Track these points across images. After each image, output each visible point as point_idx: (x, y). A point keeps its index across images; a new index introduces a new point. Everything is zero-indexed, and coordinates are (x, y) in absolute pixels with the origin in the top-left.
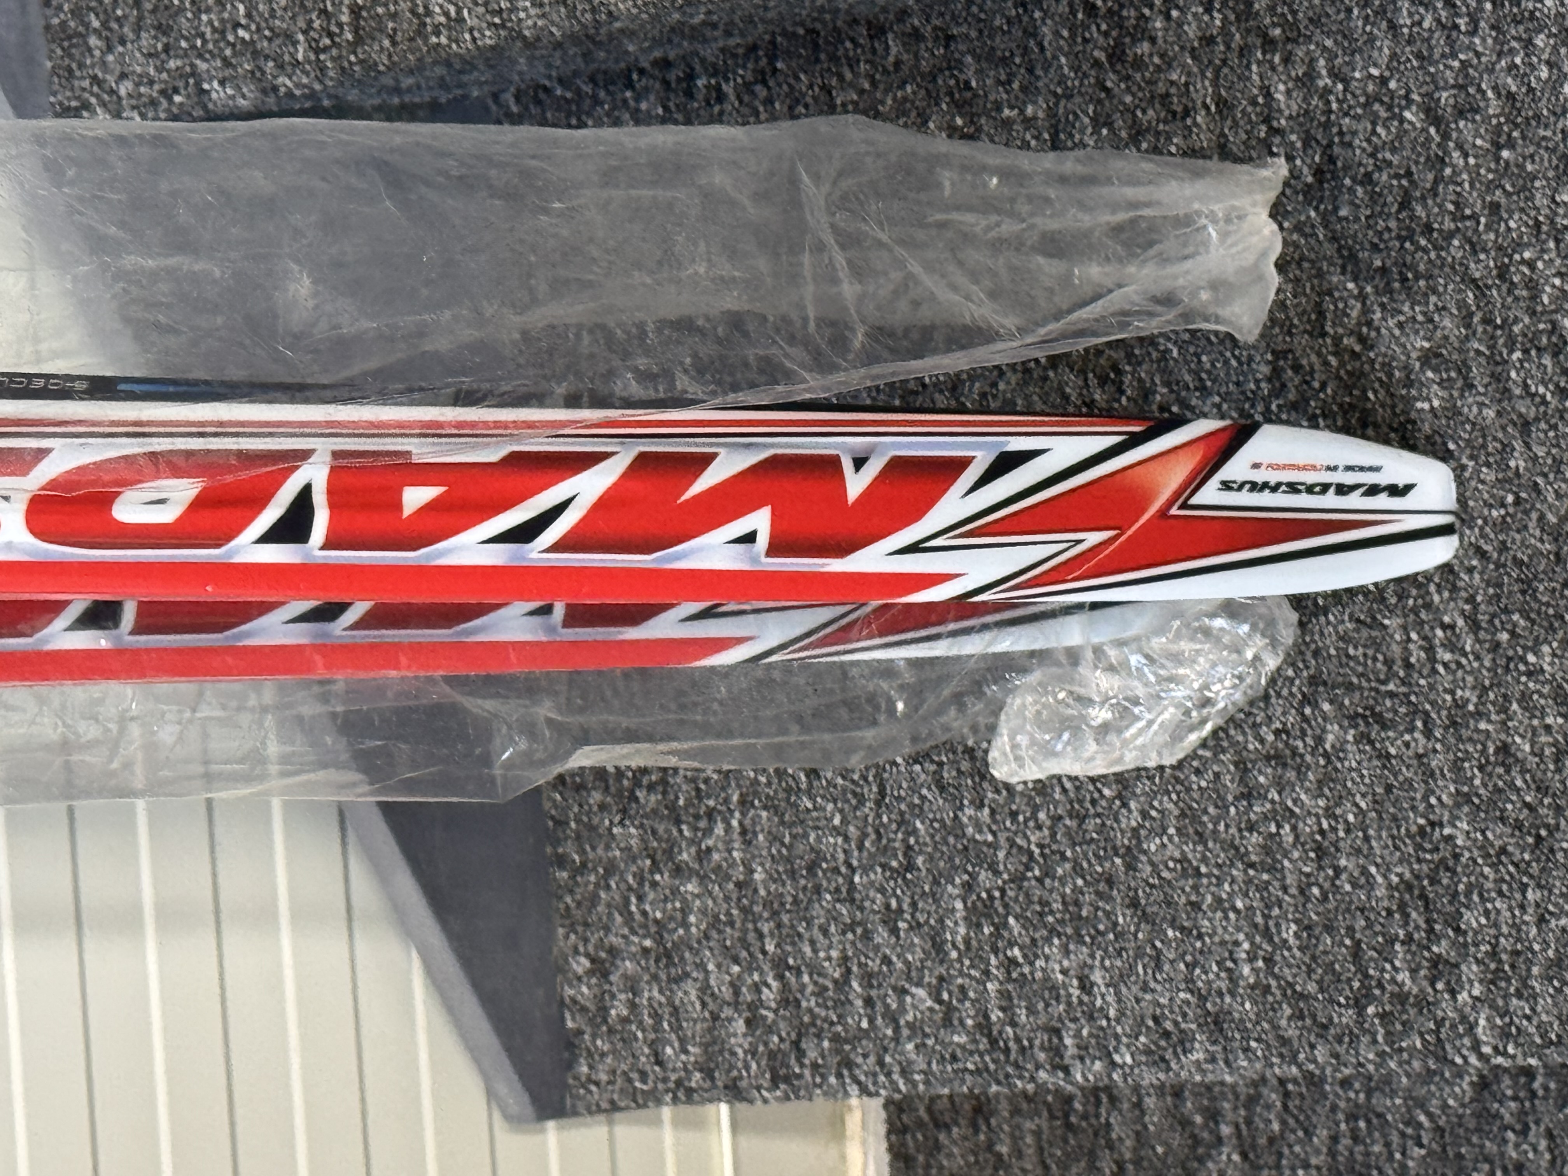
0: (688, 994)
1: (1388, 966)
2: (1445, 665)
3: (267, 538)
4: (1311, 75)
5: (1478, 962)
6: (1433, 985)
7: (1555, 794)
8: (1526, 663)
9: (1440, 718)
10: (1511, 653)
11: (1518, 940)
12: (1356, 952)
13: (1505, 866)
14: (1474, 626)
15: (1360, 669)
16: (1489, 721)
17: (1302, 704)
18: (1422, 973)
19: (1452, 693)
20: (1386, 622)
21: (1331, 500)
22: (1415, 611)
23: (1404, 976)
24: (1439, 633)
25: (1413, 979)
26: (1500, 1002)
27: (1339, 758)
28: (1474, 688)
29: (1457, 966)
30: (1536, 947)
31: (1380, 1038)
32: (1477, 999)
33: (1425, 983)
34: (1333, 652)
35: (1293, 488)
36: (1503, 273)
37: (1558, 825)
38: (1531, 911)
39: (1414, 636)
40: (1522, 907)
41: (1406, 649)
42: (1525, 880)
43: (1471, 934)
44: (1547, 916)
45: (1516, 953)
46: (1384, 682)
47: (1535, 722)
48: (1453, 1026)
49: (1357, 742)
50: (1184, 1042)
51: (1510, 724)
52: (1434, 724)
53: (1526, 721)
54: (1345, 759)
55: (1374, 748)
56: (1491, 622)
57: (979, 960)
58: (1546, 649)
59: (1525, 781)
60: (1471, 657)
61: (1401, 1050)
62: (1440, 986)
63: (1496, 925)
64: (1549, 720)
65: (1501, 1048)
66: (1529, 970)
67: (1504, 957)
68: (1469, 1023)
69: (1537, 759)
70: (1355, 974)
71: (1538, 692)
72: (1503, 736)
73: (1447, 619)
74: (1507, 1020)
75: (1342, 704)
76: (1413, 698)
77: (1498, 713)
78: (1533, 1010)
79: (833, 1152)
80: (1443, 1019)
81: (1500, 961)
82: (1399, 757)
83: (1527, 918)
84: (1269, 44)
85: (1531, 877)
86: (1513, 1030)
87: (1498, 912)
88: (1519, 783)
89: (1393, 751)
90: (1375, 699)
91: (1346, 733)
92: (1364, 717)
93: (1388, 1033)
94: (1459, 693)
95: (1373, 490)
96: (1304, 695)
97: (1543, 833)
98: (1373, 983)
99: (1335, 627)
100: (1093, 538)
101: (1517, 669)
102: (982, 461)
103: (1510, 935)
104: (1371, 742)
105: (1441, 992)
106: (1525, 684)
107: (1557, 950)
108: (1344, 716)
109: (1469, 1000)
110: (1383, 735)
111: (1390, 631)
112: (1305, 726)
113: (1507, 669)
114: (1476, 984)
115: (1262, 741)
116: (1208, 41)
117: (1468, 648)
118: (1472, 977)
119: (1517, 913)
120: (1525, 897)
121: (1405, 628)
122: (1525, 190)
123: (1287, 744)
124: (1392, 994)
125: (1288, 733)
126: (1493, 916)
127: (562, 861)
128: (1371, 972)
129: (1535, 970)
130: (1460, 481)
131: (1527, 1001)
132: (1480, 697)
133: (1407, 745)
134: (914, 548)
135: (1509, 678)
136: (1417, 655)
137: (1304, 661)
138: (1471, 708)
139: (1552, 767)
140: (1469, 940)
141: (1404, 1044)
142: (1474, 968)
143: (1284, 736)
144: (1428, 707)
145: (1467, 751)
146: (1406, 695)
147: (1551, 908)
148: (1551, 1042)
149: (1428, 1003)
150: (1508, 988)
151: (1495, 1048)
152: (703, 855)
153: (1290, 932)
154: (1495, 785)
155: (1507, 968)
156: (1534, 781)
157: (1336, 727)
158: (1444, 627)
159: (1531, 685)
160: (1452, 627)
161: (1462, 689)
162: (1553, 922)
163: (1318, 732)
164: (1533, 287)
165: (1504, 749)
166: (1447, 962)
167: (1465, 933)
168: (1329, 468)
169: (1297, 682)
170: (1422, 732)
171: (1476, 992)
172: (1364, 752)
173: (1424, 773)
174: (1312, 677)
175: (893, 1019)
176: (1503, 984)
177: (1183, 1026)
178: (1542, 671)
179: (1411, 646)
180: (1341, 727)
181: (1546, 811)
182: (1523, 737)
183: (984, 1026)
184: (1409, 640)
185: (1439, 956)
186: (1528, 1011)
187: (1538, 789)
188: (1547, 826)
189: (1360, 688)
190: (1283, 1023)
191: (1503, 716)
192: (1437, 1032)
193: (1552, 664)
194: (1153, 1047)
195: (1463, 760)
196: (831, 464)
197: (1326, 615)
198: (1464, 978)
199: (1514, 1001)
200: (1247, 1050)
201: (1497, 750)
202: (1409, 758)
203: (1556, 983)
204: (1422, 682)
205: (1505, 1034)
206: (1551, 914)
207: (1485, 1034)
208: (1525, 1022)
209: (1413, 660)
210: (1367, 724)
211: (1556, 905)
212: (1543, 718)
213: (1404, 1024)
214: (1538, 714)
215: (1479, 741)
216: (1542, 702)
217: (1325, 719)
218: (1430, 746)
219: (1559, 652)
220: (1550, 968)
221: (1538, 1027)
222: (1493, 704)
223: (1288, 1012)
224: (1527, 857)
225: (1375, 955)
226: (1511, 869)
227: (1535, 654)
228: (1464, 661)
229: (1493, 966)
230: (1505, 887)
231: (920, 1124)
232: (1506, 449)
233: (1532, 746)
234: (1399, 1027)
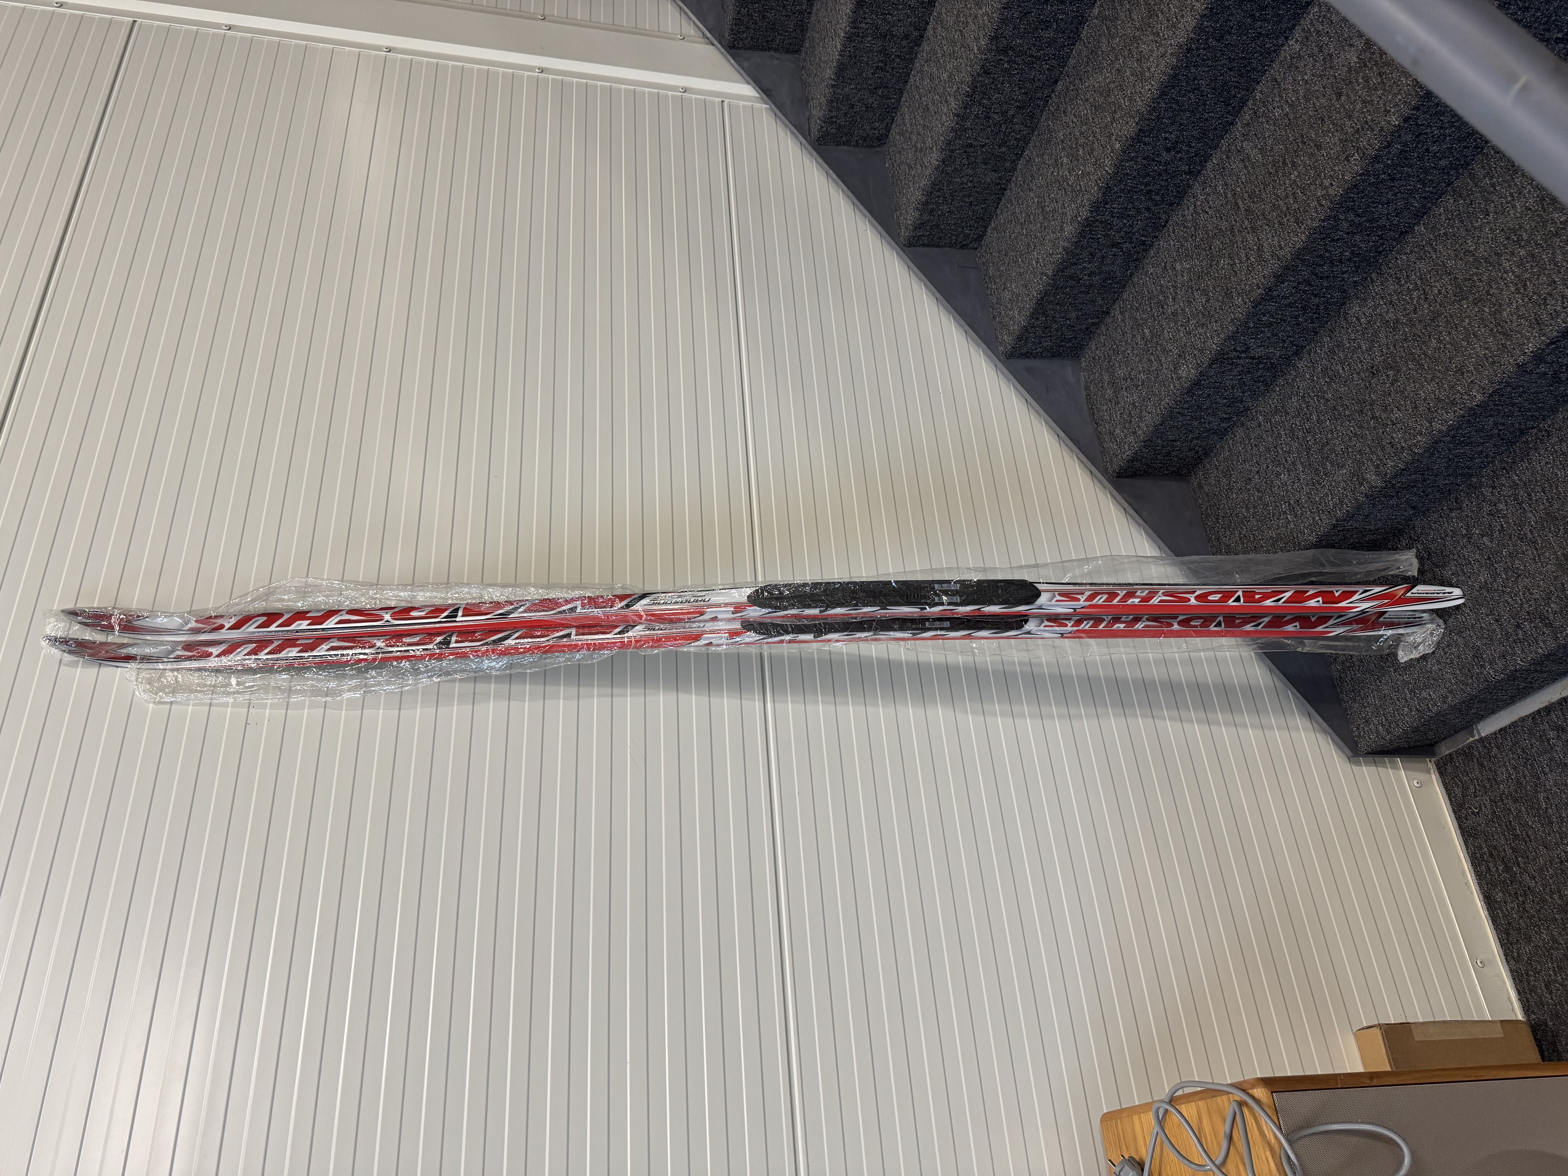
0: (1372, 726)
1: (1474, 670)
3: (1233, 601)
4: (1423, 541)
12: (1469, 670)
14: (1471, 611)
21: (1435, 595)
23: (1477, 670)
35: (1427, 593)
36: (1459, 556)
50: (1447, 697)
57: (1413, 699)
79: (1428, 776)
84: (1415, 540)
95: (1445, 593)
100: (1386, 601)
102: (1361, 591)
116: (1407, 545)
122: (1459, 542)
127: (1348, 714)
128: (1472, 672)
130: (1462, 589)
134: (1351, 603)
136: (1464, 619)
152: (1368, 703)
153: (1458, 672)
164: (1464, 556)
165: (1481, 627)
175: (1403, 715)
177: (1446, 695)
183: (1417, 709)
194: (1443, 701)
196: (1332, 592)
205: (1495, 672)
225: (1472, 669)
231: (1442, 766)
232: (1468, 582)
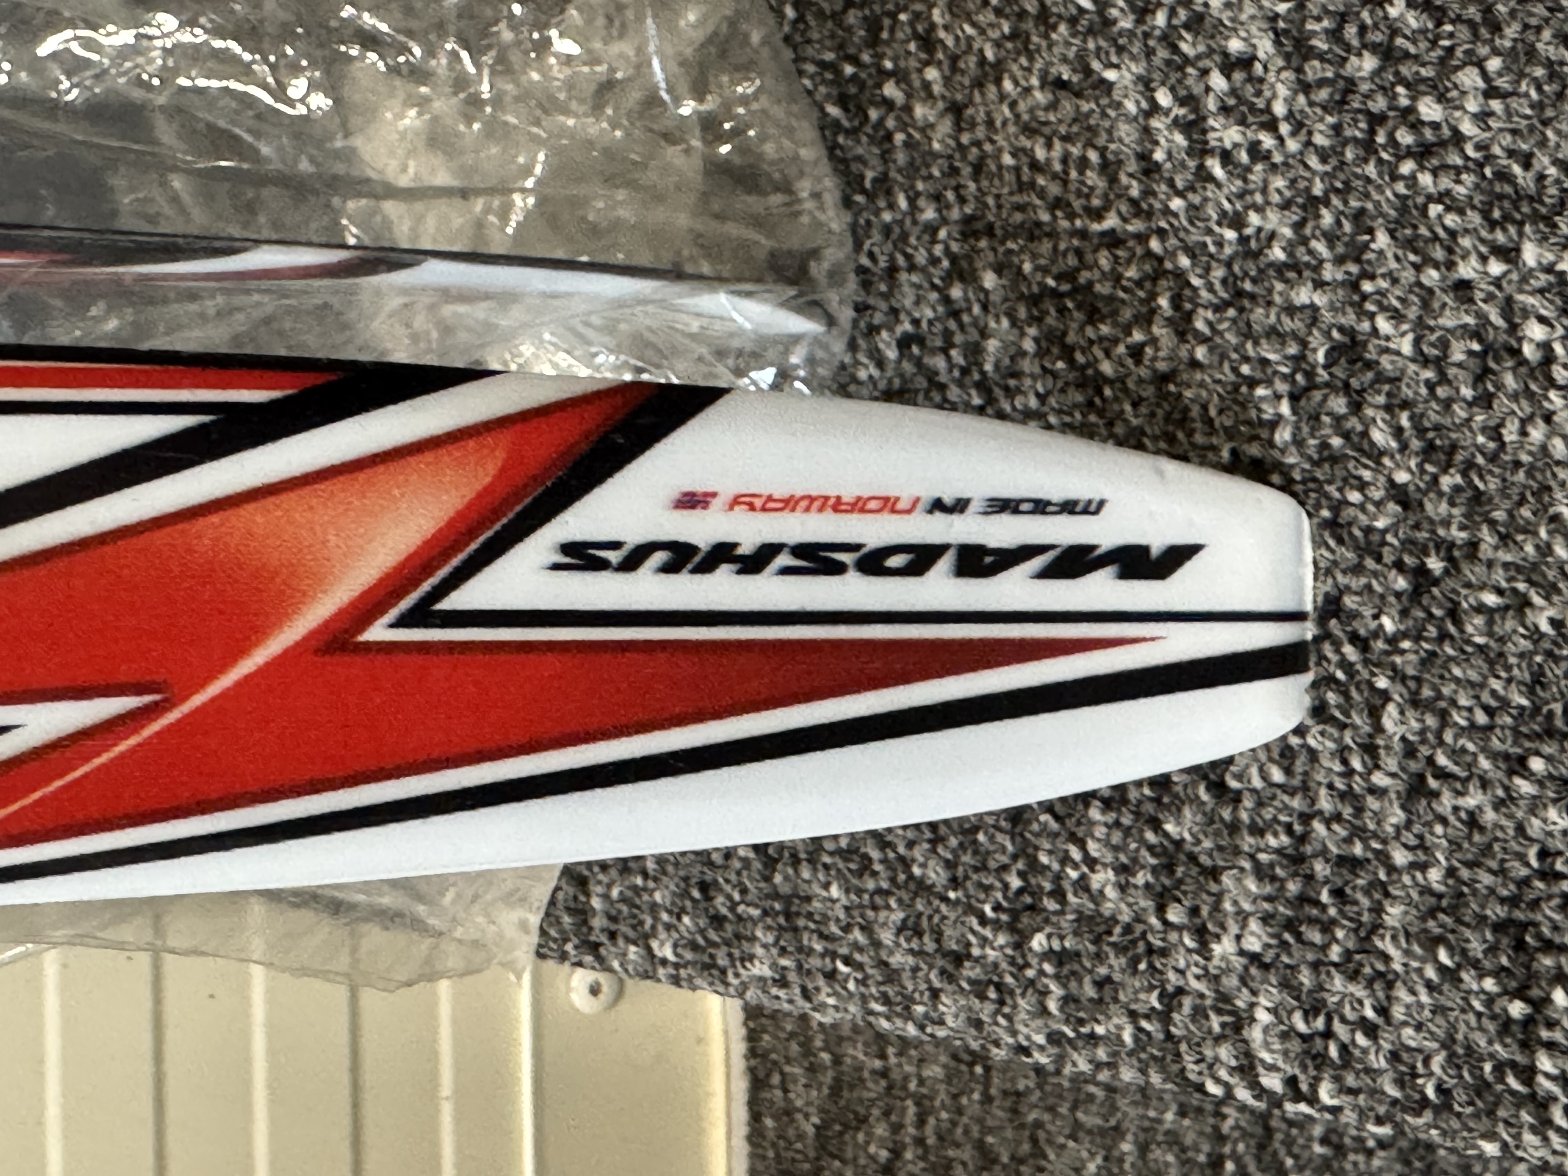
1: (1076, 854)
2: (1226, 157)
5: (1261, 873)
6: (1161, 910)
7: (1469, 466)
8: (1416, 125)
9: (1211, 289)
10: (1379, 104)
11: (1358, 832)
13: (1337, 646)
14: (1297, 50)
15: (1054, 189)
16: (1319, 284)
17: (948, 278)
18: (1141, 878)
19: (1237, 222)
20: (1111, 75)
21: (938, 589)
22: (1169, 39)
23: (1103, 878)
24: (1218, 81)
25: (1123, 888)
26: (1306, 978)
27: (1007, 389)
28: (1286, 206)
29: (1214, 873)
30: (1400, 857)
31: (1053, 1006)
32: (1254, 958)
33: (1146, 903)
34: (1008, 160)
37: (1473, 545)
38: (1391, 763)
39: (1164, 98)
40: (1370, 749)
41: (1147, 131)
42: (1382, 683)
43: (1248, 802)
44: (1433, 783)
45: (1351, 864)
46: (1098, 215)
47: (1431, 276)
48: (1199, 1013)
49: (1041, 353)
51: (1367, 287)
52: (1194, 300)
53: (1408, 276)
54: (1019, 391)
55: (1071, 362)
56: (1335, 35)
58: (1469, 78)
59: (1398, 432)
60: (1284, 129)
61: (1092, 1037)
62: (1175, 914)
63: (1306, 789)
64: (1466, 270)
65: (1304, 1087)
66: (1378, 910)
67: (1320, 868)
68: (1234, 1013)
69: (1429, 374)
70: (1015, 857)
71: (1442, 197)
72: (1349, 319)
73: (1235, 45)
74: (1320, 1023)
75: (1020, 269)
76: (1155, 245)
77: (1340, 261)
78: (1383, 1011)
80: (1180, 991)
81: (1310, 878)
82: (1119, 382)
83: (1379, 779)
85: (1398, 675)
86: (1333, 1051)
87: (1313, 755)
88: (1380, 436)
89: (1107, 368)
90: (1079, 253)
91: (1023, 334)
92: (1055, 294)
93: (1067, 1000)
94: (1254, 219)
96: (954, 259)
97: (1435, 564)
98: (1047, 886)
99: (1013, 105)
101: (1392, 141)
103: (1337, 817)
104: (1068, 353)
105: (1179, 928)
106: (1411, 180)
107: (1451, 872)
108: (1021, 297)
109: (1238, 962)
110: (1090, 332)
111: (1116, 95)
112: (952, 325)
113: (1368, 147)
114: (1254, 925)
115: (880, 363)
117: (1279, 109)
118: (1247, 906)
119: (1356, 764)
120: (1379, 729)
121: (1146, 85)
123: (918, 363)
124: (1081, 918)
125: (921, 341)
126: (1300, 765)
128: (1044, 859)
129: (1394, 914)
131: (1370, 984)
132: (1298, 226)
133: (1136, 352)
135: (1371, 170)
136: (1168, 143)
137: (957, 188)
138: (1278, 254)
139: (1467, 392)
140: (1244, 816)
141: (1100, 1030)
142: (1252, 885)
143: (915, 350)
144: (1184, 262)
145: (1264, 362)
146: (1142, 238)
147: (1442, 760)
148: (1425, 1102)
149: (1150, 951)
150: (1324, 948)
151: (1292, 1082)
154: (1325, 445)
155: (1325, 897)
156: (1420, 431)
157: (1005, 323)
158: (1230, 64)
159: (1425, 179)
160: (1246, 62)
161: (1259, 210)
162: (1446, 802)
163: (974, 335)
165: (1351, 349)
166: (1193, 858)
167: (1236, 798)
168: (938, 506)
169: (942, 234)
170: (1170, 321)
171: (1253, 944)
172: (1054, 375)
173: (1167, 418)
174: (967, 220)
176: (1316, 936)
177: (741, 908)
178: (1458, 138)
179: (1157, 123)
180: (1014, 322)
181: (1444, 507)
182: (1397, 317)
184: (1154, 109)
185: (1179, 843)
186: (1369, 1013)
187: (1429, 450)
188: (1446, 548)
189: (1053, 235)
190: (887, 937)
191: (1354, 269)
192: (1165, 1017)
193: (1482, 118)
194: (701, 941)
195: (1253, 383)
197: (998, 82)
198: (1228, 906)
199: (1338, 982)
200: (831, 975)
201: (1335, 353)
202: (1141, 381)
203: (1443, 956)
204: (1176, 204)
205: (1314, 1057)
206: (1442, 775)
207: (1267, 1045)
208: (1361, 1039)
209: (1159, 156)
210: (1062, 311)
211: (1456, 754)
212: (1450, 265)
213: (1100, 984)
214: (1439, 254)
215: (1294, 335)
216: (1451, 220)
217: (985, 308)
218: (1183, 353)
219: (1503, 83)
220: (1432, 913)
221: (1394, 1057)
222: (1331, 238)
223: (898, 916)
224: (1388, 624)
225: (1054, 825)
226: (1349, 651)
227: (1441, 98)
228: (1268, 141)
229: (1293, 887)
230: (1332, 697)
233: (1417, 342)
234: (1090, 991)
